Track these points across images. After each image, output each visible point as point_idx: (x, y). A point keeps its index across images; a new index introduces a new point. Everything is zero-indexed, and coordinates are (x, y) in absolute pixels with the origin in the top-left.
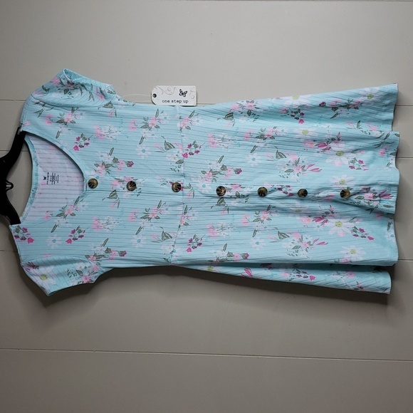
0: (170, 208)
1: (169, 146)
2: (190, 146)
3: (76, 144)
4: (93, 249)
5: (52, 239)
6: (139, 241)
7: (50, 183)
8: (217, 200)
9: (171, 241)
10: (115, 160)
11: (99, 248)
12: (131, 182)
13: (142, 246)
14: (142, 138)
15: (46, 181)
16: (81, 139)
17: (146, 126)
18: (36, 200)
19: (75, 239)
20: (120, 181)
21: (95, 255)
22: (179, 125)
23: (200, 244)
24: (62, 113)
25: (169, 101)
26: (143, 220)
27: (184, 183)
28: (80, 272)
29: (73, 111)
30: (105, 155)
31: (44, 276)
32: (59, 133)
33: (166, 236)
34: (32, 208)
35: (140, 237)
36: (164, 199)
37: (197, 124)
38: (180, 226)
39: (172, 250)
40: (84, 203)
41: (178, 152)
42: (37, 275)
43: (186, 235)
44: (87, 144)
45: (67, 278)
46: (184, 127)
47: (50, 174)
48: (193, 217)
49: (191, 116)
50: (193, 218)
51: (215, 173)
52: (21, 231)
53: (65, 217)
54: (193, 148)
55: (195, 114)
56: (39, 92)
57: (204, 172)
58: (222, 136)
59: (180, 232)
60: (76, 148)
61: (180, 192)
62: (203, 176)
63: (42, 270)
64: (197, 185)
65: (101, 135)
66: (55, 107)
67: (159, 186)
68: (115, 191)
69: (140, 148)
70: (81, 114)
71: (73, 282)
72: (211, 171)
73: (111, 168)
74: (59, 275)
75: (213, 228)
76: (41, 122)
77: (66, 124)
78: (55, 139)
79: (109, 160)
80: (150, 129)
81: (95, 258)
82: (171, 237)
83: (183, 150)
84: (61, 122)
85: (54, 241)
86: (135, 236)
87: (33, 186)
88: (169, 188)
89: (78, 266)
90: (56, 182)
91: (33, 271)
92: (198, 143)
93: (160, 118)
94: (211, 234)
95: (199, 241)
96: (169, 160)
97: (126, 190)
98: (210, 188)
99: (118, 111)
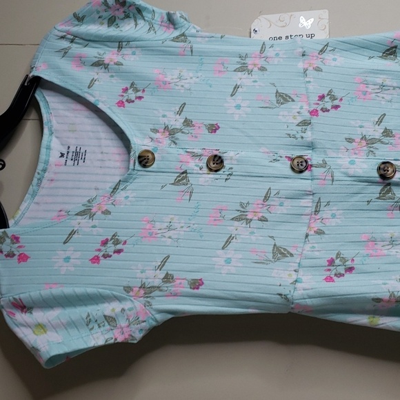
0: (288, 203)
1: (283, 98)
2: (322, 98)
3: (121, 98)
4: (139, 275)
5: (63, 255)
6: (228, 261)
7: (70, 162)
8: (379, 188)
9: (293, 263)
10: (188, 123)
11: (150, 273)
12: (216, 156)
13: (233, 270)
14: (236, 87)
15: (63, 160)
16: (130, 91)
17: (243, 68)
18: (42, 192)
19: (106, 256)
20: (195, 155)
21: (143, 287)
22: (301, 65)
23: (350, 270)
24: (102, 52)
25: (280, 38)
26: (236, 223)
27: (314, 158)
28: (110, 320)
29: (120, 47)
30: (171, 115)
31: (41, 327)
32: (93, 81)
33: (280, 253)
34: (33, 204)
35: (230, 252)
36: (276, 186)
37: (333, 63)
38: (307, 236)
39: (294, 277)
40: (128, 193)
41: (301, 108)
42: (27, 325)
43: (321, 251)
44: (140, 98)
45: (85, 332)
46: (311, 68)
47: (73, 149)
48: (333, 219)
49: (322, 51)
50: (333, 222)
51: (370, 142)
52: (8, 241)
53: (92, 217)
54: (329, 102)
55: (329, 48)
56: (67, 22)
57: (350, 140)
58: (379, 81)
59: (308, 247)
60: (121, 104)
61: (307, 173)
62: (350, 146)
63: (38, 316)
64: (339, 161)
65: (165, 83)
66: (91, 44)
67: (266, 163)
68: (185, 172)
69: (232, 102)
70: (134, 54)
71: (97, 338)
72: (364, 138)
73: (179, 135)
74: (72, 324)
75: (374, 241)
76: (66, 65)
77: (106, 66)
78: (86, 90)
79: (177, 122)
80: (250, 72)
81: (142, 292)
82: (292, 255)
83: (309, 104)
84: (99, 64)
85: (67, 259)
86: (220, 252)
87: (40, 166)
88: (284, 168)
89: (108, 308)
90: (81, 162)
91: (20, 316)
92: (337, 94)
93: (269, 54)
94: (371, 252)
95: (349, 263)
96: (284, 120)
97: (205, 170)
98: (365, 166)
99: (195, 46)
